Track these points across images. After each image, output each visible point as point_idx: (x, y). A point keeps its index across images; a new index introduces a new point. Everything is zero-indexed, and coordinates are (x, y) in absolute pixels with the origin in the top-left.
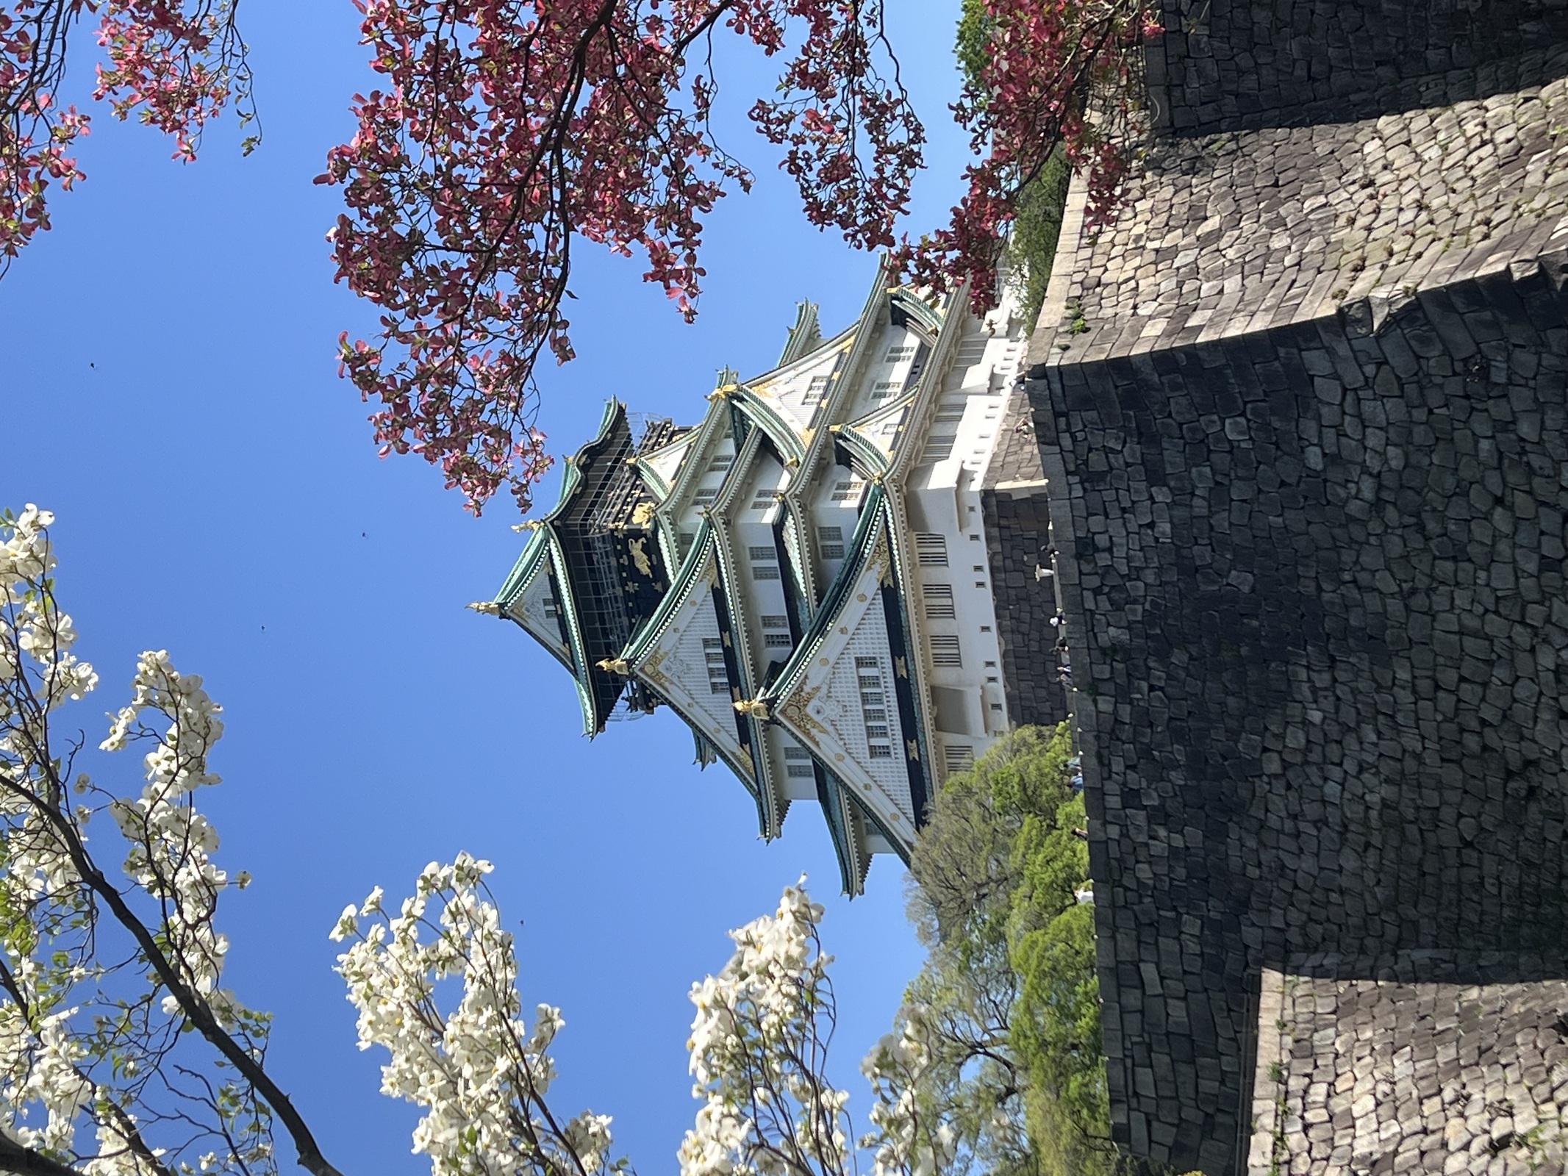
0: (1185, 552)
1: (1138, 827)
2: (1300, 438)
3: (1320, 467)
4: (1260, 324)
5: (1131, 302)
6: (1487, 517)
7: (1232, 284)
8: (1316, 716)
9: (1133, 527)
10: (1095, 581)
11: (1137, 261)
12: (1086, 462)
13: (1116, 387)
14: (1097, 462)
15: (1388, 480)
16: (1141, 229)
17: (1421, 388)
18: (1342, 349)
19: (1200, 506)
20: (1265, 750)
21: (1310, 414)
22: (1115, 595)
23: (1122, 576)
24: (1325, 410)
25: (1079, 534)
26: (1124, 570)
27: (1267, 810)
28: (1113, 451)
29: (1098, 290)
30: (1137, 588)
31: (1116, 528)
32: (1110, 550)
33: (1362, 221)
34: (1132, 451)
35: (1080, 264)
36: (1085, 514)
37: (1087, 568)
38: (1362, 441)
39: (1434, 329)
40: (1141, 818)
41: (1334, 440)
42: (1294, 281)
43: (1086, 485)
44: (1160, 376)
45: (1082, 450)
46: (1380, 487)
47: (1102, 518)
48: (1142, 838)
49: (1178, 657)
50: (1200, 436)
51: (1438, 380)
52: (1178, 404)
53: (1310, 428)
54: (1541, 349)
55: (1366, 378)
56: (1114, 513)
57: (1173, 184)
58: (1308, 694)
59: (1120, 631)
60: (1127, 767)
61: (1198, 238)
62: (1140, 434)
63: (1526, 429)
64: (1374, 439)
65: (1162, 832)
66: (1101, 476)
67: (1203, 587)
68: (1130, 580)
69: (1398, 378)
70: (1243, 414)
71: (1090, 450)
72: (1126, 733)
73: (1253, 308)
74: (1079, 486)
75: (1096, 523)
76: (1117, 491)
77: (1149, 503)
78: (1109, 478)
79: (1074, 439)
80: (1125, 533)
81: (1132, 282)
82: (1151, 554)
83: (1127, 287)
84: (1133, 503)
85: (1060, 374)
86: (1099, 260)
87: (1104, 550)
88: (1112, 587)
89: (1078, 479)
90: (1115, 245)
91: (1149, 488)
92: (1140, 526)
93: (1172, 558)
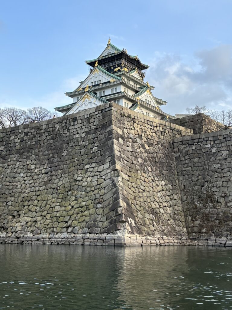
0: (72, 141)
1: (20, 136)
2: (92, 163)
3: (85, 168)
4: (117, 153)
5: (128, 128)
6: (70, 205)
7: (130, 149)
8: (36, 171)
9: (78, 129)
10: (68, 123)
11: (139, 130)
12: (92, 118)
13: (106, 123)
15: (81, 183)
16: (148, 133)
17: (98, 189)
18: (109, 171)
19: (81, 143)
20: (32, 160)
21: (96, 165)
22: (65, 127)
23: (68, 128)
24: (96, 168)
25: (77, 118)
26: (70, 128)
27: (20, 162)
28: (93, 123)
29: (132, 122)
30: (66, 131)
31: (79, 125)
32: (74, 125)
33: (142, 178)
34: (93, 127)
35: (140, 119)
36: (81, 119)
37: (71, 120)
38: (89, 177)
39: (110, 191)
40: (22, 136)
41: (91, 170)
42: (128, 162)
43: (87, 119)
44: (108, 132)
45: (94, 116)
46: (79, 181)
47: (80, 123)
48: (18, 137)
49: (52, 141)
50: (95, 142)
51: (99, 192)
52: (102, 136)
53: (93, 165)
54: (103, 215)
55: (102, 176)
56: (81, 125)
57: (159, 141)
58: (41, 169)
59: (58, 129)
60: (32, 132)
61: (144, 144)
62: (96, 129)
63: (86, 213)
64: (89, 179)
65: (19, 141)
66: (89, 121)
67: (64, 145)
68: (68, 130)
69: (101, 184)
70: (98, 151)
71: (94, 118)
72: (38, 132)
73: (122, 152)
74: (87, 117)
75: (79, 121)
76: (86, 125)
77: (82, 132)
78: (88, 123)
79: (96, 115)
80: (77, 128)
81: (134, 129)
82: (72, 134)
83: (132, 127)
84: (83, 129)
85: (110, 110)
86: (141, 123)
87: (74, 124)
88: (66, 126)
89: (89, 116)
90: (144, 127)
91: (85, 132)
92: (78, 131)
93: (71, 138)
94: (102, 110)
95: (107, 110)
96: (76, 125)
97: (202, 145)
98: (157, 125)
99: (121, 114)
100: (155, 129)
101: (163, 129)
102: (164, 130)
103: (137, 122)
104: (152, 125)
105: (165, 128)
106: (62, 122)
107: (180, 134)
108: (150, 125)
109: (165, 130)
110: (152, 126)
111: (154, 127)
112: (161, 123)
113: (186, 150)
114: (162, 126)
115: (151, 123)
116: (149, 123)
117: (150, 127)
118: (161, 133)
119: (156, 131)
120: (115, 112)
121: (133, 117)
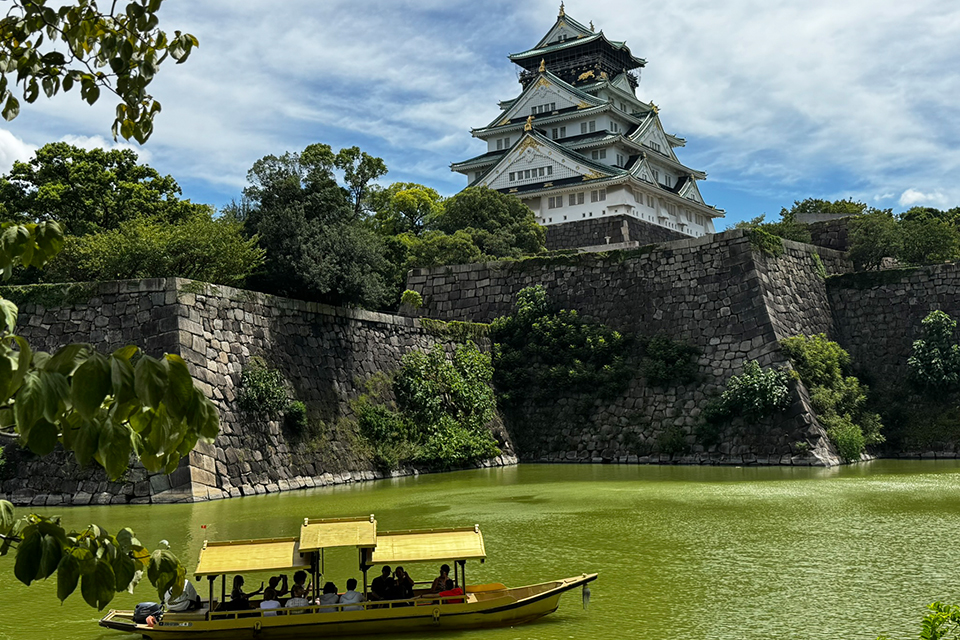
0: (669, 293)
1: (547, 277)
2: (723, 336)
3: (711, 344)
4: (772, 319)
5: (772, 269)
6: (696, 406)
7: (782, 308)
9: (678, 272)
10: (653, 258)
11: (784, 270)
12: (706, 253)
13: (741, 264)
14: (707, 258)
15: (708, 370)
16: (795, 272)
18: (764, 351)
19: (690, 298)
21: (734, 339)
22: (648, 266)
23: (656, 269)
24: (736, 345)
25: (674, 252)
26: (659, 269)
28: (712, 264)
30: (651, 275)
31: (678, 266)
32: (667, 264)
34: (712, 271)
36: (683, 253)
37: (659, 255)
38: (724, 359)
40: (551, 278)
41: (724, 349)
43: (696, 254)
44: (747, 281)
45: (712, 252)
46: (705, 366)
47: (682, 261)
48: (543, 279)
49: (622, 292)
50: (721, 298)
52: (735, 289)
53: (728, 340)
55: (752, 360)
56: (684, 265)
57: (811, 285)
59: (632, 268)
60: (572, 272)
61: (795, 295)
62: (720, 274)
64: (726, 364)
66: (701, 260)
67: (654, 300)
68: (655, 272)
70: (732, 314)
71: (712, 255)
73: (776, 316)
74: (695, 251)
75: (680, 258)
76: (694, 266)
77: (690, 278)
78: (700, 262)
79: (716, 248)
80: (675, 269)
81: (778, 270)
82: (668, 280)
84: (690, 272)
85: (746, 242)
86: (784, 257)
88: (651, 265)
89: (699, 250)
91: (697, 278)
92: (679, 275)
93: (666, 288)
94: (727, 241)
95: (740, 241)
96: (673, 264)
97: (887, 291)
98: (804, 256)
100: (803, 263)
101: (811, 260)
102: (813, 261)
103: (779, 255)
105: (813, 257)
106: (639, 258)
107: (835, 264)
109: (815, 261)
110: (797, 259)
111: (800, 259)
113: (857, 298)
114: (809, 255)
115: (796, 254)
116: (793, 254)
117: (795, 260)
119: (804, 267)
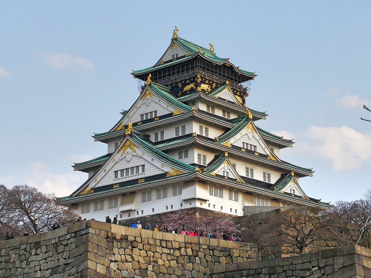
5: (119, 260)
9: (41, 263)
10: (28, 249)
11: (142, 261)
12: (61, 244)
13: (80, 255)
14: (61, 248)
16: (160, 262)
22: (23, 257)
23: (28, 259)
25: (42, 242)
26: (30, 260)
28: (63, 255)
29: (130, 247)
30: (24, 264)
31: (42, 256)
32: (36, 254)
34: (62, 261)
35: (146, 240)
36: (47, 245)
37: (32, 246)
43: (55, 245)
44: (81, 271)
45: (65, 242)
47: (45, 251)
56: (46, 255)
57: (182, 275)
59: (13, 259)
62: (66, 265)
66: (57, 251)
68: (27, 262)
71: (64, 246)
74: (55, 242)
75: (44, 249)
76: (52, 256)
77: (47, 269)
78: (56, 253)
79: (69, 239)
80: (40, 260)
81: (131, 260)
82: (33, 270)
83: (129, 258)
84: (47, 263)
85: (87, 234)
86: (147, 247)
87: (36, 252)
88: (25, 255)
89: (57, 241)
90: (154, 253)
91: (51, 268)
92: (41, 265)
94: (76, 232)
95: (83, 232)
96: (39, 254)
98: (181, 246)
99: (108, 237)
100: (177, 253)
101: (192, 250)
102: (194, 252)
103: (140, 246)
104: (171, 247)
105: (196, 248)
106: (19, 248)
107: (229, 255)
108: (166, 248)
109: (197, 251)
110: (170, 249)
111: (175, 249)
112: (190, 241)
114: (190, 246)
115: (169, 244)
116: (164, 244)
117: (166, 251)
118: (189, 259)
119: (177, 257)
120: (95, 237)
121: (131, 239)
